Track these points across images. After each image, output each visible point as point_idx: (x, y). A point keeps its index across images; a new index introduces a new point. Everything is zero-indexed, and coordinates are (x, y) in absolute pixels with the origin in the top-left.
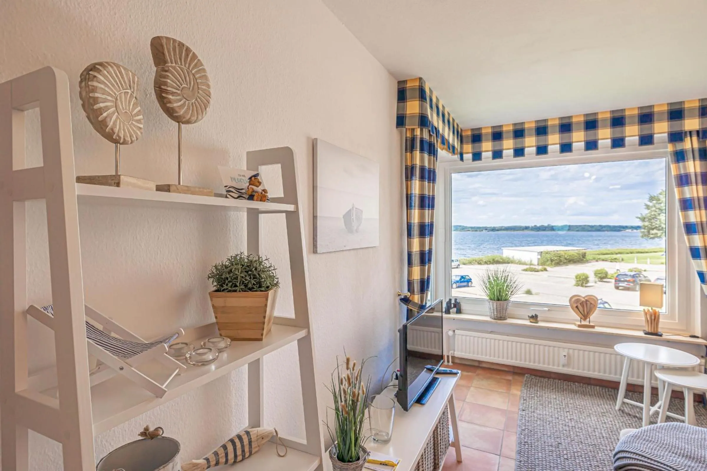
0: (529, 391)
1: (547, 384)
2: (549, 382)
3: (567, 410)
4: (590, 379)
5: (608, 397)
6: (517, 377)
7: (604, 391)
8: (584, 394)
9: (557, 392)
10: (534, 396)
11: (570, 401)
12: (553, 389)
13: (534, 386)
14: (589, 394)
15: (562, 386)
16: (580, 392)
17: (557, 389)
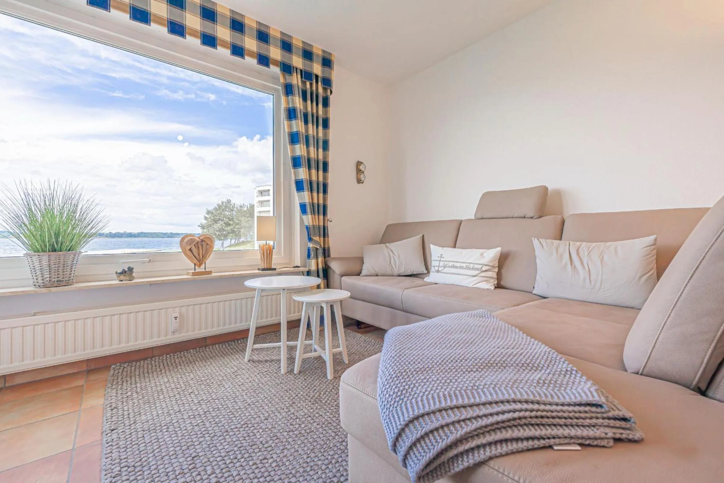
0: (121, 388)
1: (150, 367)
2: (153, 362)
3: (190, 391)
4: (205, 338)
5: (232, 351)
6: (93, 377)
7: (224, 347)
8: (204, 359)
9: (167, 372)
10: (132, 395)
11: (189, 375)
12: (161, 371)
13: (129, 379)
14: (210, 357)
15: (173, 361)
16: (198, 359)
17: (166, 368)
